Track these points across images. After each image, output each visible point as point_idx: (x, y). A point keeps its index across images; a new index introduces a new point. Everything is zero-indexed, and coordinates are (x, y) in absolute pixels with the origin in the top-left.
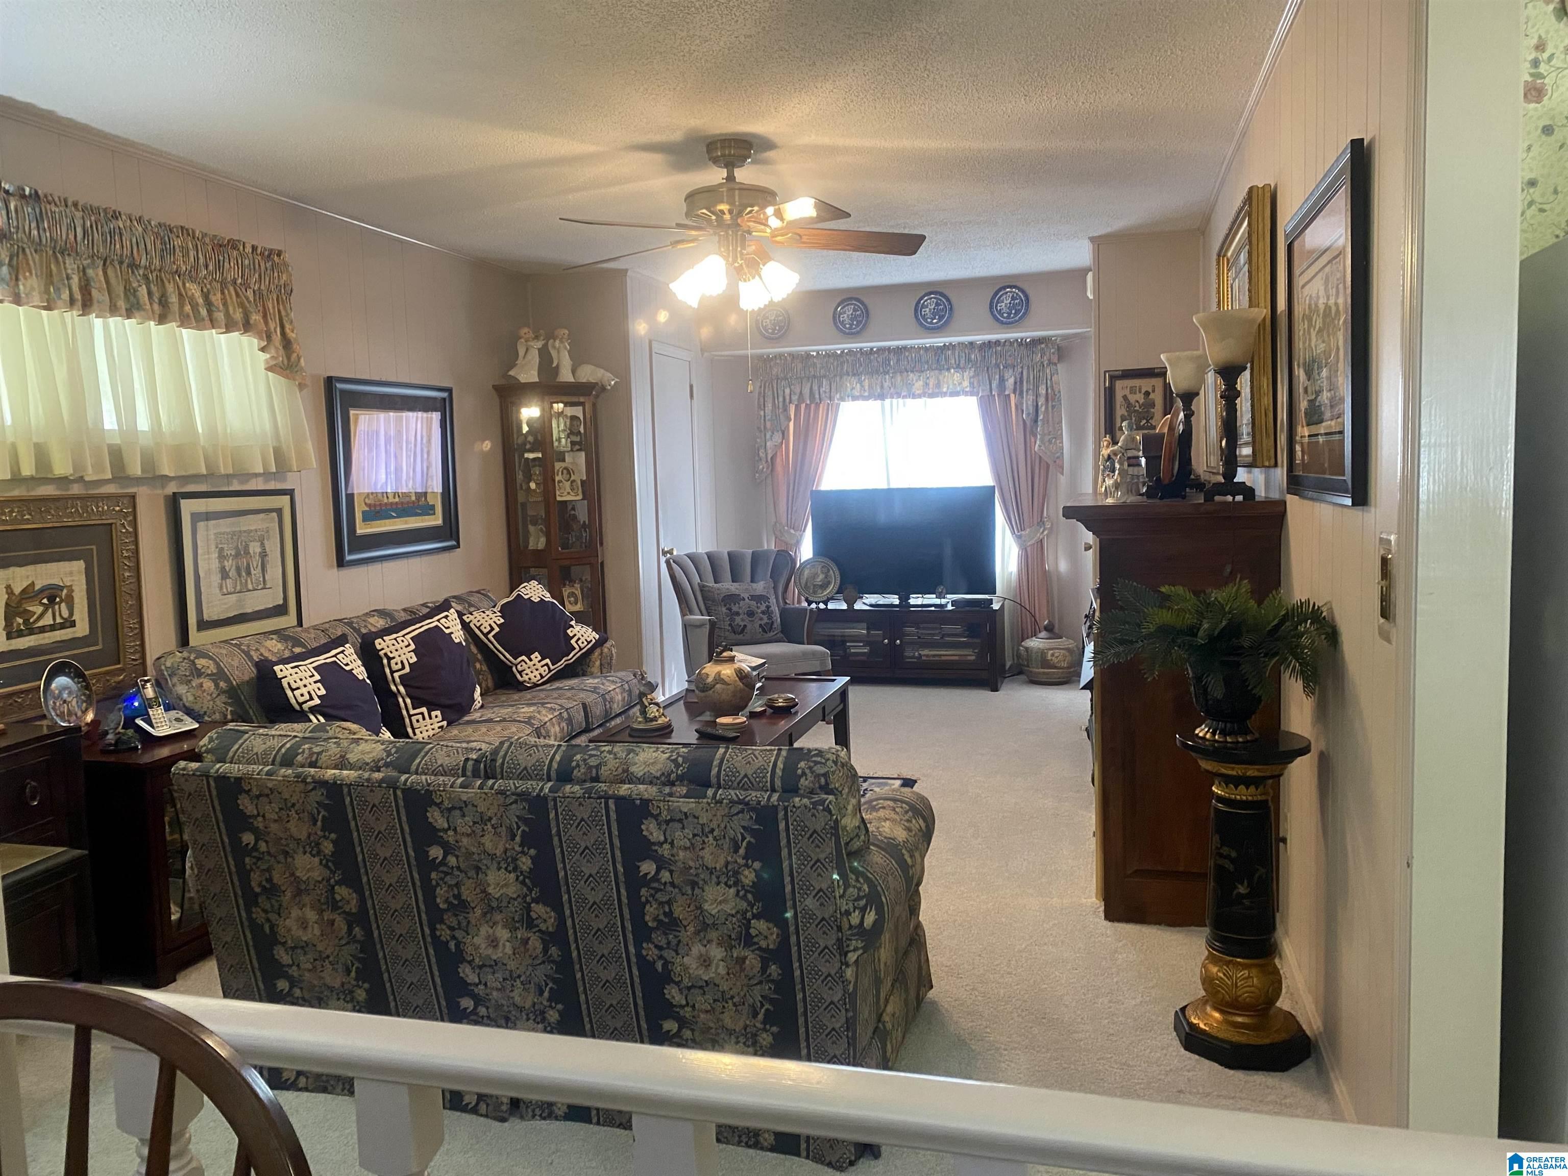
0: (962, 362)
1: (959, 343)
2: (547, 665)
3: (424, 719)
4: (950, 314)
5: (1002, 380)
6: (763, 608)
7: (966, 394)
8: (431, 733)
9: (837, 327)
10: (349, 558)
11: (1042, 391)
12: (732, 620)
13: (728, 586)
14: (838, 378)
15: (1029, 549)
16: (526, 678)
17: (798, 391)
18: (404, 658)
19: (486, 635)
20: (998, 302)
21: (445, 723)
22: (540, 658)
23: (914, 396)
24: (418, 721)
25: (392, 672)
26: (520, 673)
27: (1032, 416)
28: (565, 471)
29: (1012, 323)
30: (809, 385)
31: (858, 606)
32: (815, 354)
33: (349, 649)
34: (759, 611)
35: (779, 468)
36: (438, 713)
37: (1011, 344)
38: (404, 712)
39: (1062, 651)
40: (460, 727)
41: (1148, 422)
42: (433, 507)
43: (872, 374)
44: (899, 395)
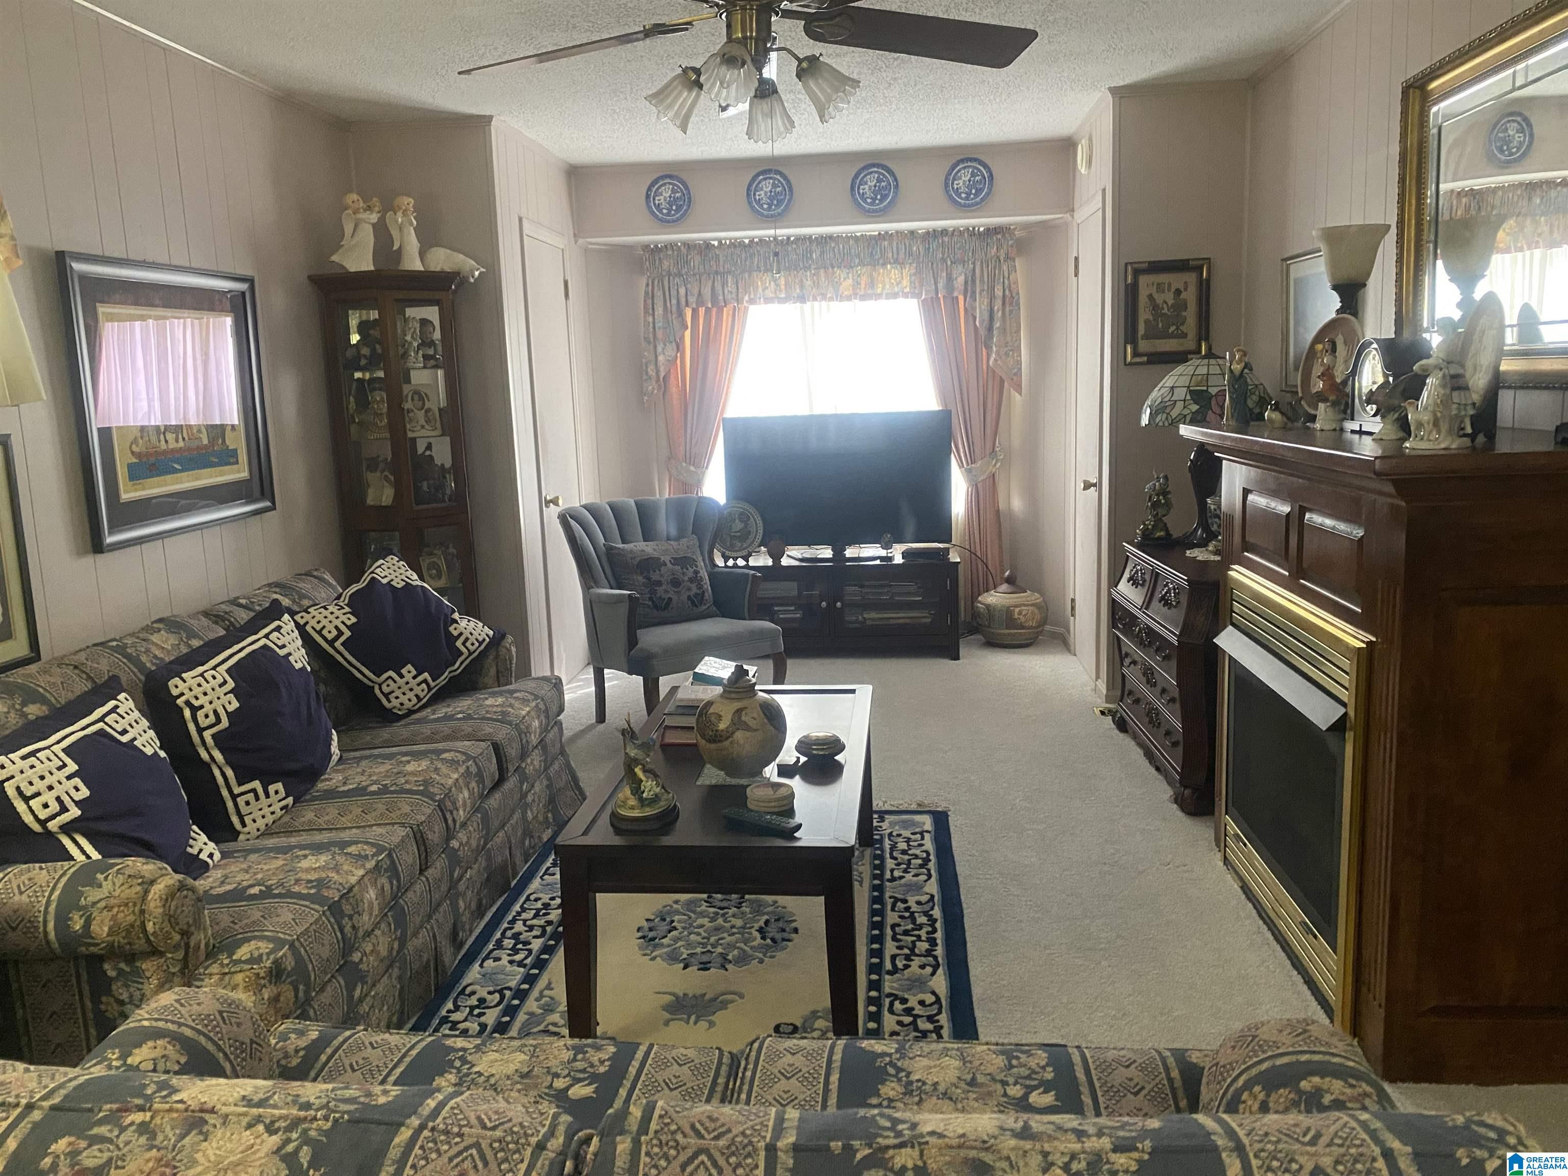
0: (902, 256)
1: (897, 232)
2: (425, 681)
3: (257, 798)
4: (896, 193)
5: (950, 279)
6: (690, 572)
7: (906, 296)
8: (270, 819)
9: (752, 207)
10: (109, 540)
11: (999, 292)
12: (653, 592)
13: (640, 547)
14: (746, 275)
15: (979, 485)
16: (395, 703)
17: (696, 291)
18: (218, 705)
19: (331, 643)
20: (954, 179)
21: (290, 800)
22: (414, 672)
23: (842, 298)
24: (248, 803)
25: (200, 730)
26: (387, 696)
27: (986, 323)
28: (416, 397)
29: (973, 205)
30: (710, 284)
31: (785, 561)
32: (716, 243)
33: (125, 702)
34: (686, 578)
35: (673, 390)
36: (279, 786)
37: (961, 233)
38: (225, 793)
39: (1030, 608)
40: (316, 805)
41: (1177, 328)
42: (234, 453)
43: (788, 269)
44: (824, 297)
